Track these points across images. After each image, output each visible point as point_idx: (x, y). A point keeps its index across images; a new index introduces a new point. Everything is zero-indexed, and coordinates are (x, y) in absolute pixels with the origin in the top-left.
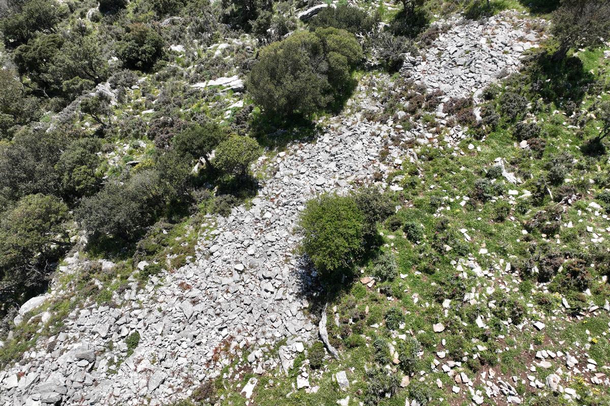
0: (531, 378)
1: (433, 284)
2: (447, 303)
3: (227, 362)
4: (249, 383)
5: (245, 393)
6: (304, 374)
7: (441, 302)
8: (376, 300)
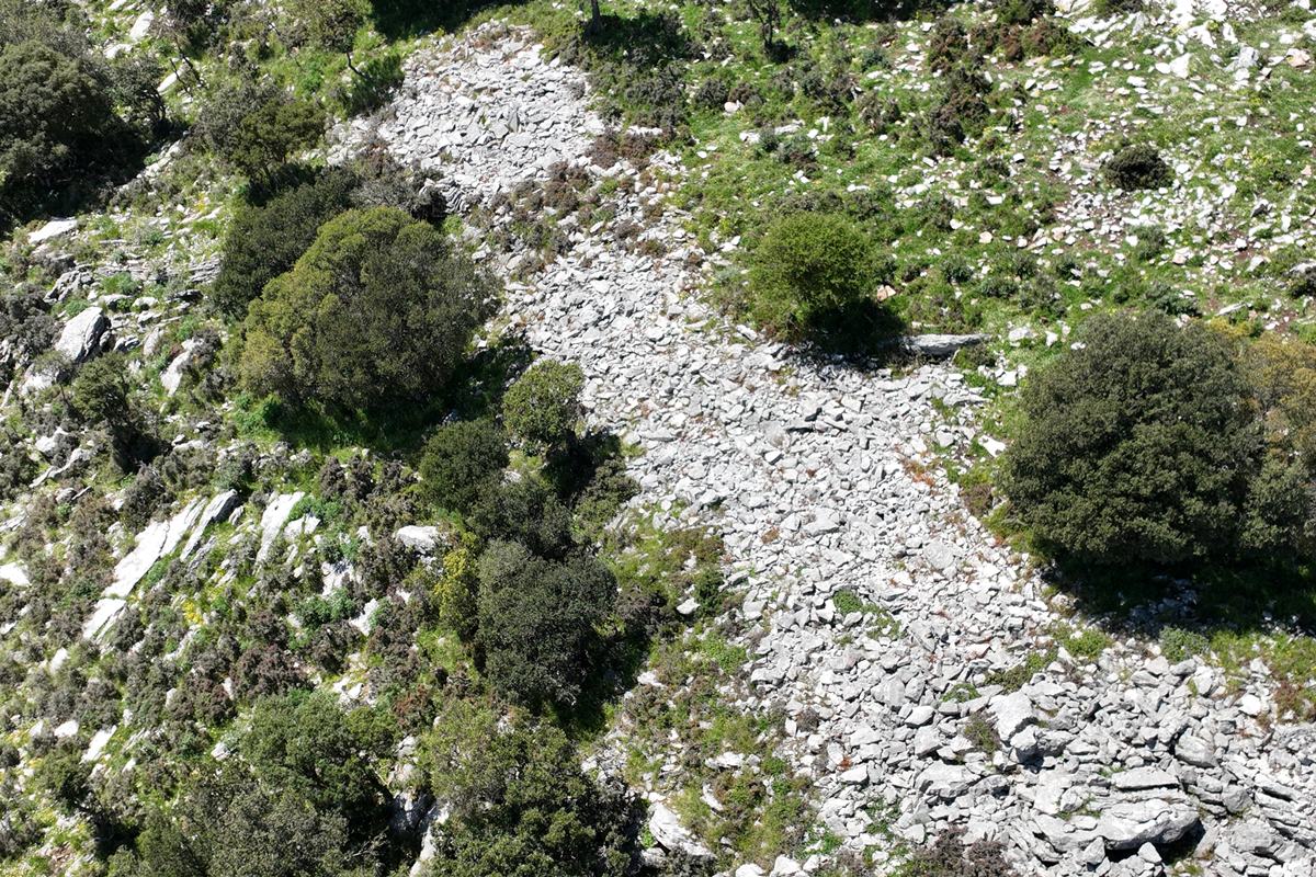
0: (1078, 181)
1: (919, 233)
2: (955, 224)
3: (941, 472)
4: (985, 445)
5: (998, 452)
6: (998, 373)
7: (950, 229)
8: (920, 288)
